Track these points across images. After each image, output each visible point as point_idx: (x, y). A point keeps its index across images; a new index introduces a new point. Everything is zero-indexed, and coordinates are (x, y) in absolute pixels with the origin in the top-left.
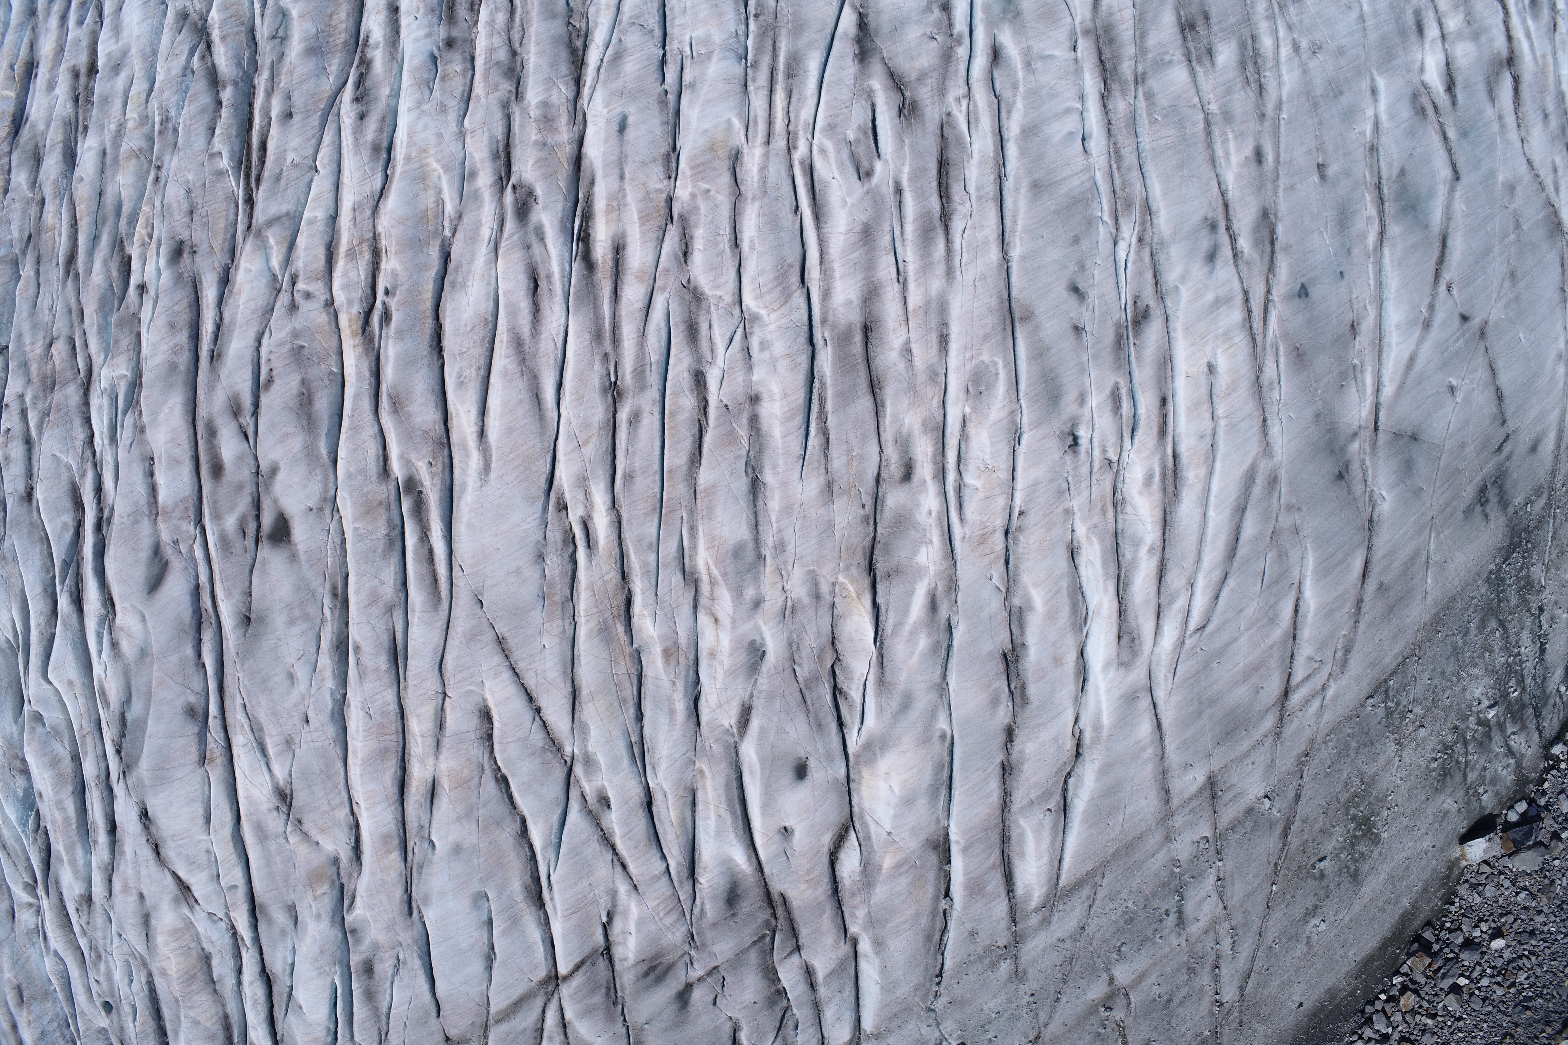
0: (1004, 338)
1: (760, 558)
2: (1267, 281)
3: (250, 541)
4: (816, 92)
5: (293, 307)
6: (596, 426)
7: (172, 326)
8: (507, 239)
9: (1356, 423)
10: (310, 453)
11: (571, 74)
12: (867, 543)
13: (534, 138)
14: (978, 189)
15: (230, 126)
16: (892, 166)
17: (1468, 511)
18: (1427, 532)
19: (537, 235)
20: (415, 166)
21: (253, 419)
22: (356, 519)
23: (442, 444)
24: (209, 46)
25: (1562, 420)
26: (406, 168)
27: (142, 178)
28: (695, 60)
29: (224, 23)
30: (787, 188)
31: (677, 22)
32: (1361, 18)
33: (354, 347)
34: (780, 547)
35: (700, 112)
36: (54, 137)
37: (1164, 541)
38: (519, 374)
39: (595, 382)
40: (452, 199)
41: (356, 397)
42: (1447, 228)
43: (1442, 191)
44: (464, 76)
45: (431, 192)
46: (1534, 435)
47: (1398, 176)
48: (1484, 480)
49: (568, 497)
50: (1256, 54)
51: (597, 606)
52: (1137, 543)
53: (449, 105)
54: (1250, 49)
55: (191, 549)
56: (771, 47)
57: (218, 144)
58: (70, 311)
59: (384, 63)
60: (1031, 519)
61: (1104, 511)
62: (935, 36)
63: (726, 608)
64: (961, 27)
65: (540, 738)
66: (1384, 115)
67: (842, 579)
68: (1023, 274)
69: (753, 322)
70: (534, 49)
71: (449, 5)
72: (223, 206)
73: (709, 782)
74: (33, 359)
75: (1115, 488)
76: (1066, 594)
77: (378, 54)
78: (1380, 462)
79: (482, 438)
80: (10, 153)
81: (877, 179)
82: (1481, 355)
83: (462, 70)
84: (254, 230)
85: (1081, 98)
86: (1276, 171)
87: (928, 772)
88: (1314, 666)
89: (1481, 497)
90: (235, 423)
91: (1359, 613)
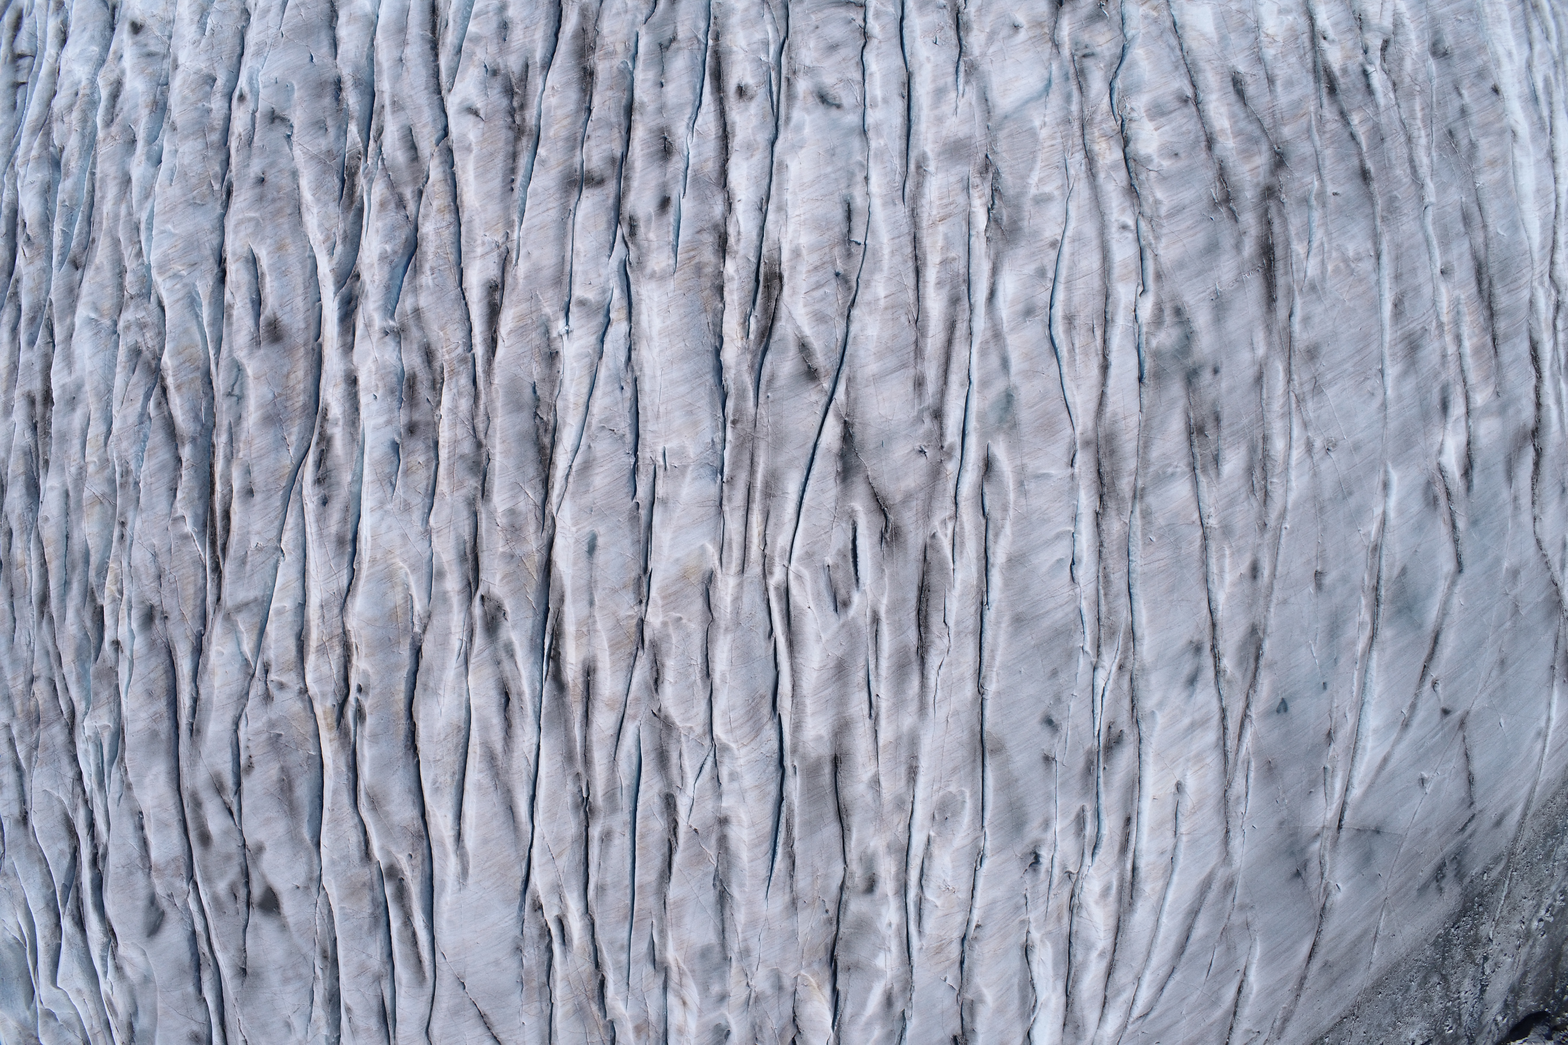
0: (974, 769)
1: (727, 960)
2: (1248, 697)
3: (241, 905)
4: (794, 517)
5: (267, 697)
6: (569, 839)
7: (150, 694)
8: (477, 656)
9: (1321, 825)
10: (294, 837)
11: (539, 475)
12: (829, 940)
13: (501, 550)
14: (957, 623)
15: (191, 489)
16: (870, 596)
17: (1423, 889)
18: (1378, 913)
19: (507, 652)
20: (381, 567)
21: (237, 797)
22: (342, 900)
23: (421, 836)
24: (164, 390)
25: (1532, 790)
26: (372, 570)
27: (107, 527)
28: (669, 473)
29: (177, 369)
30: (762, 615)
31: (650, 426)
32: (1384, 406)
33: (330, 741)
34: (745, 953)
35: (672, 539)
36: (15, 468)
37: (1116, 944)
38: (493, 789)
39: (567, 800)
40: (420, 600)
41: (335, 792)
42: (1442, 624)
43: (1442, 586)
44: (429, 469)
45: (399, 589)
46: (1500, 811)
47: (1399, 576)
48: (1444, 859)
49: (543, 902)
50: (1266, 456)
51: (572, 992)
52: (1089, 947)
53: (414, 503)
54: (1260, 451)
55: (186, 903)
56: (748, 462)
57: (180, 509)
58: (48, 653)
59: (344, 445)
60: (987, 931)
61: (1059, 919)
62: (923, 447)
63: (693, 996)
64: (953, 438)
66: (1392, 512)
67: (804, 973)
68: (997, 708)
69: (723, 752)
70: (500, 448)
71: (410, 384)
72: (191, 571)
74: (15, 694)
75: (1073, 895)
76: (1016, 990)
77: (337, 431)
78: (1340, 857)
79: (460, 840)
81: (854, 610)
82: (1457, 746)
83: (426, 460)
84: (224, 610)
85: (1074, 520)
86: (1271, 585)
88: (1252, 1036)
89: (1438, 875)
90: (219, 801)
91: (1301, 989)
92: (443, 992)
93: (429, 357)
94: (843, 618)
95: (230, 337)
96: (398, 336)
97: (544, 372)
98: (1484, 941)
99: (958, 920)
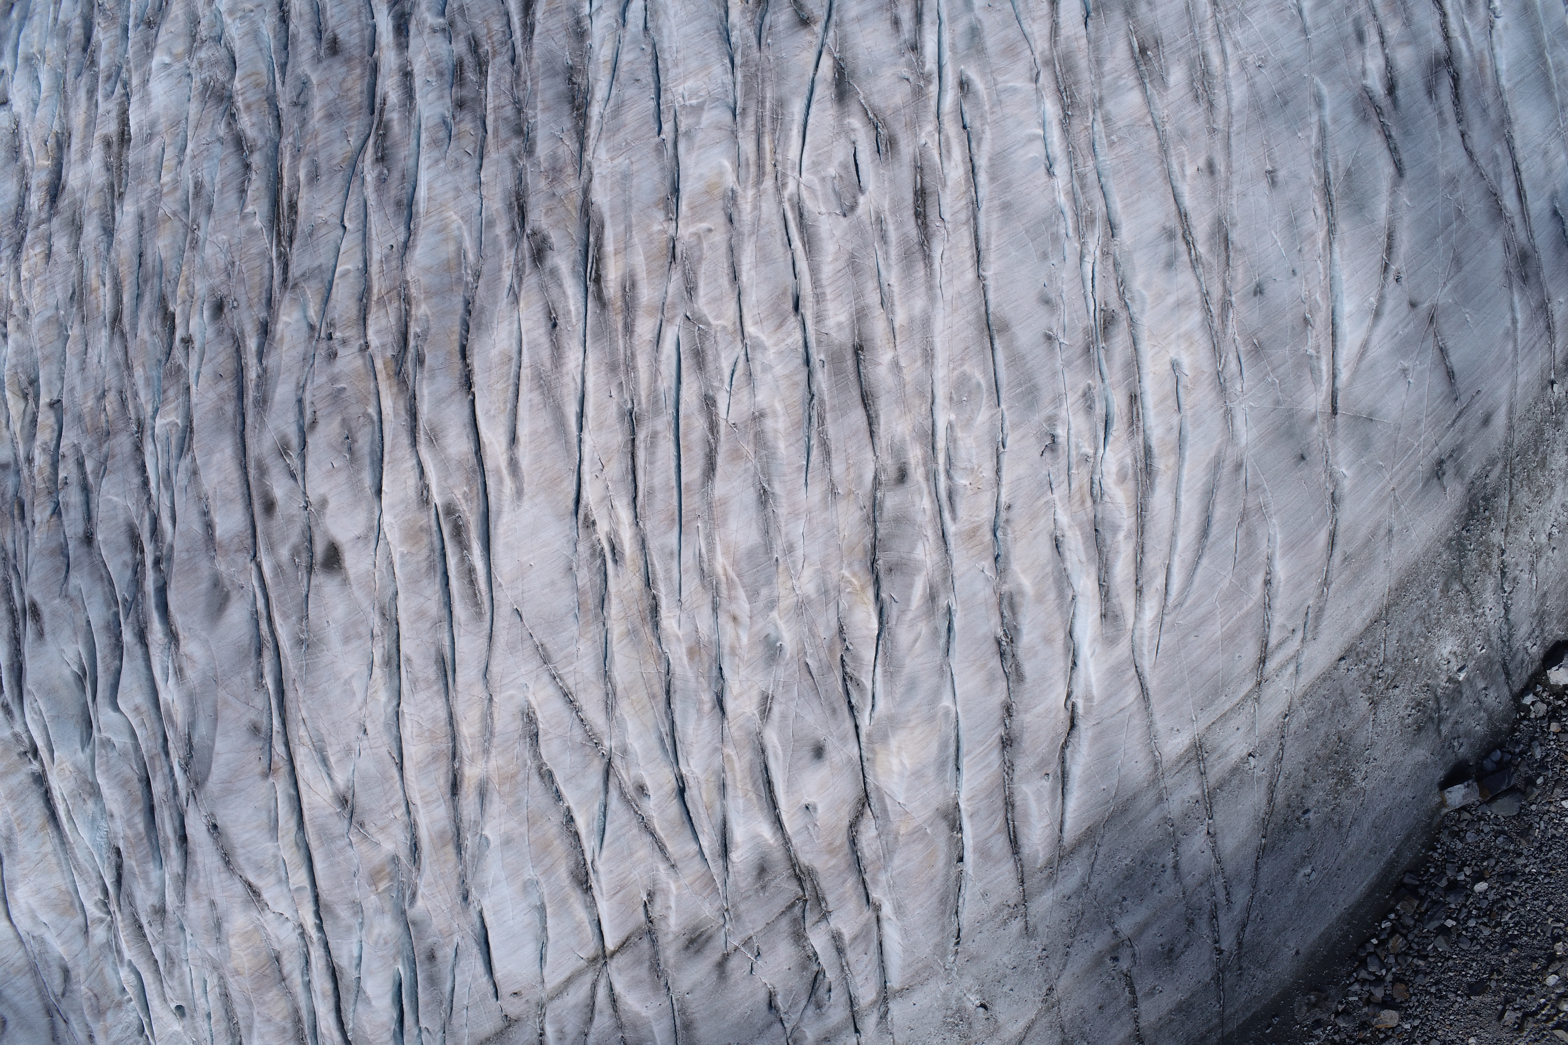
0: (984, 352)
1: (772, 561)
2: (1225, 282)
3: (303, 571)
4: (801, 134)
5: (332, 355)
6: (616, 446)
7: (219, 377)
9: (1314, 409)
10: (355, 487)
11: (575, 128)
12: (869, 542)
13: (545, 189)
14: (952, 215)
15: (260, 188)
16: (874, 199)
17: (1426, 484)
18: (1387, 505)
19: (554, 277)
20: (436, 218)
21: (301, 461)
22: (403, 544)
23: (476, 470)
24: (234, 115)
25: (1513, 391)
26: (428, 222)
28: (688, 110)
29: (246, 90)
30: (779, 225)
31: (670, 74)
32: (1303, 30)
33: (390, 387)
34: (791, 550)
35: (695, 158)
36: (92, 203)
37: (1140, 526)
38: (543, 406)
39: (613, 411)
40: (472, 247)
41: (395, 434)
42: (1392, 221)
43: (1386, 187)
44: (477, 133)
45: (453, 242)
46: (1484, 410)
47: (1346, 176)
48: (1440, 455)
49: (595, 516)
50: (1206, 71)
51: (627, 612)
52: (1115, 529)
53: (464, 161)
54: (1200, 66)
55: (249, 580)
56: (757, 95)
57: (251, 206)
58: (119, 367)
59: (401, 126)
60: (1015, 511)
61: (1083, 502)
62: (907, 75)
63: (743, 607)
64: (930, 65)
65: (578, 734)
66: (1328, 120)
67: (846, 573)
68: (997, 289)
69: (754, 348)
70: (540, 106)
71: (458, 68)
72: (257, 263)
73: (737, 766)
74: (86, 410)
75: (1092, 483)
76: (1051, 579)
77: (394, 116)
78: (1339, 442)
79: (514, 465)
80: (49, 220)
81: (860, 210)
82: (1431, 339)
83: (475, 128)
84: (290, 284)
85: (1043, 125)
86: (1228, 179)
87: (934, 746)
88: (1285, 634)
89: (1438, 471)
90: (283, 465)
91: (1326, 583)
92: (501, 624)
93: (474, 45)
94: (852, 218)
95: (295, 57)
96: (448, 31)
97: (575, 45)
98: (1497, 551)
99: (986, 499)
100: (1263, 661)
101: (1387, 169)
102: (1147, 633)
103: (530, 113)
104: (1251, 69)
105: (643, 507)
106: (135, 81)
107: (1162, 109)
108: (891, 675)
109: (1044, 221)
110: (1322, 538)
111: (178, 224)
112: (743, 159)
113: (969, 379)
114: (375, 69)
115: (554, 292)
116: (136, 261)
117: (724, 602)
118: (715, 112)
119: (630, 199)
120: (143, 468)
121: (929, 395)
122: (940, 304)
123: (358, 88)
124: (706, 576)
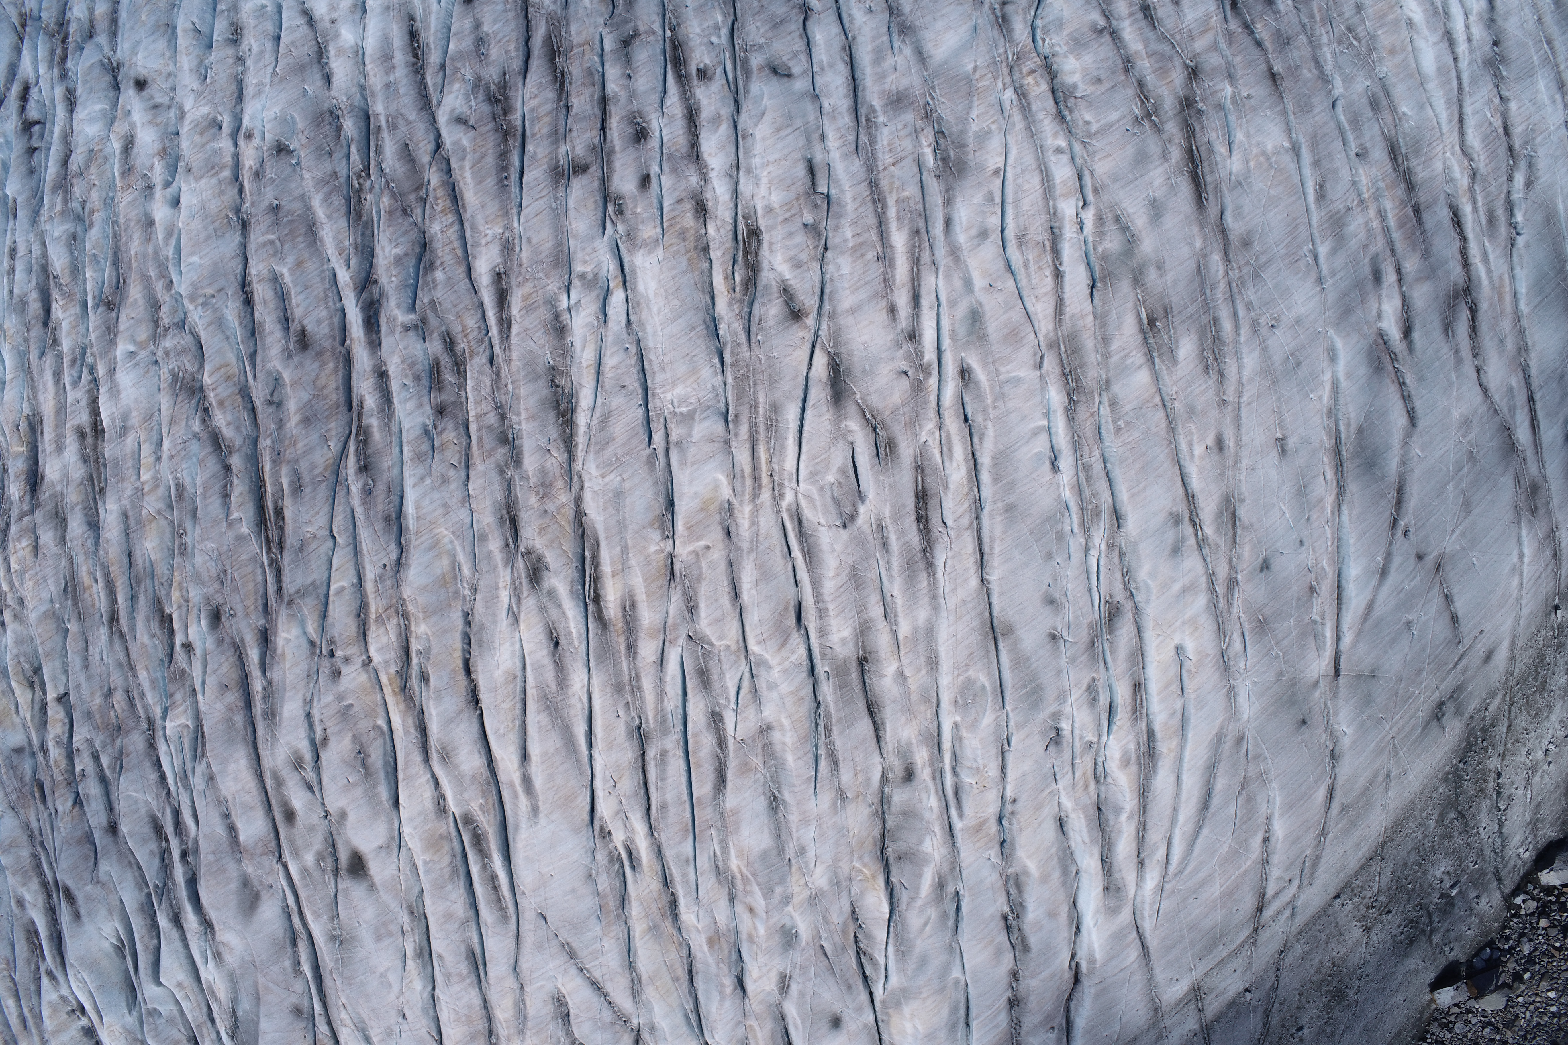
0: (989, 655)
1: (786, 861)
2: (1231, 559)
3: (330, 874)
4: (797, 444)
5: (336, 673)
6: (627, 763)
7: (225, 686)
8: (525, 608)
9: (1317, 675)
10: (373, 800)
11: (563, 437)
12: (878, 835)
13: (536, 506)
14: (955, 521)
15: (244, 493)
16: (874, 505)
17: (1425, 728)
18: (1386, 754)
19: (551, 598)
20: (428, 537)
21: (316, 773)
22: (424, 853)
23: (491, 785)
24: (207, 410)
25: (1516, 625)
26: (419, 541)
29: (218, 385)
30: (778, 535)
31: (657, 378)
32: (1320, 280)
33: (397, 705)
34: (802, 852)
35: (689, 475)
36: (74, 497)
37: (1142, 805)
38: (552, 727)
39: (621, 729)
40: (466, 561)
41: (407, 754)
42: (1404, 476)
43: (1398, 441)
44: (461, 443)
45: (447, 557)
46: (1488, 647)
47: (1357, 435)
48: (1441, 697)
49: (610, 827)
50: (1217, 338)
51: (647, 912)
52: (1118, 810)
53: (452, 475)
54: (1210, 334)
55: (277, 881)
56: (749, 400)
57: (236, 512)
58: (122, 667)
59: (381, 433)
60: (1020, 804)
61: (1086, 786)
62: (905, 368)
63: (759, 901)
64: (930, 355)
65: (607, 1015)
66: (1341, 376)
67: (857, 865)
68: (1001, 594)
69: (758, 665)
70: (524, 415)
71: (435, 369)
72: (249, 569)
73: (759, 1035)
74: (95, 708)
75: (1096, 763)
76: (1056, 859)
77: (373, 422)
78: (1341, 703)
79: (527, 780)
80: (32, 512)
81: (861, 520)
82: (1436, 590)
83: (458, 437)
84: (286, 599)
85: (1047, 415)
86: (1237, 454)
87: (945, 1012)
88: (1283, 884)
89: (1438, 713)
90: (298, 778)
91: (1323, 833)
92: (525, 927)
93: (449, 343)
94: (852, 529)
95: (264, 350)
96: (421, 329)
97: (555, 343)
98: (1493, 775)
99: (992, 797)
100: (1260, 909)
101: (1399, 419)
102: (1148, 900)
103: (514, 419)
104: (1264, 331)
105: (657, 820)
106: (101, 371)
107: (1170, 387)
108: (903, 954)
109: (1049, 519)
110: (1321, 793)
111: (163, 523)
112: (737, 470)
113: (974, 683)
114: (348, 360)
115: (554, 612)
116: (125, 560)
117: (740, 894)
118: (707, 424)
119: (624, 519)
120: (158, 764)
121: (934, 700)
122: (944, 614)
123: (333, 385)
124: (720, 872)
